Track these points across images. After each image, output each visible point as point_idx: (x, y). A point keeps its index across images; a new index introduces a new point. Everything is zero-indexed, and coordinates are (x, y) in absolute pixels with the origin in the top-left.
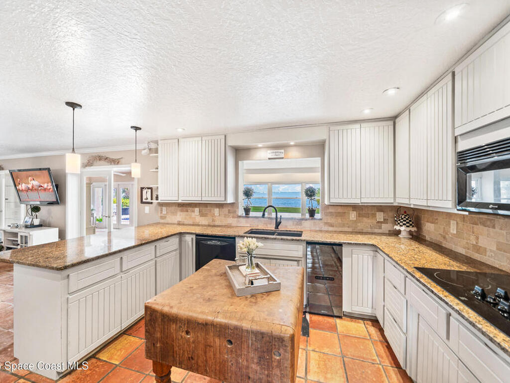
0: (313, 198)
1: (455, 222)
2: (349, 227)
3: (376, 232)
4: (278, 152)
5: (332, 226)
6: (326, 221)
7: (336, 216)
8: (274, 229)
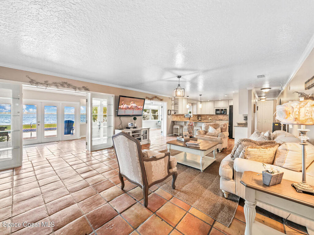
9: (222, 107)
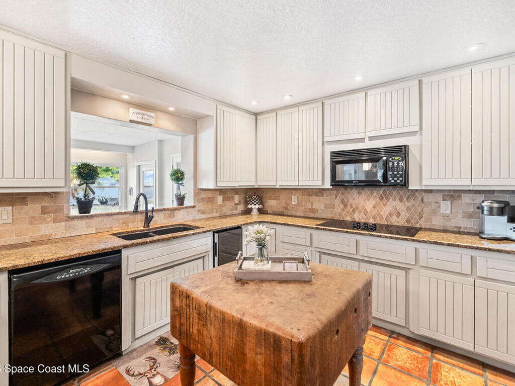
0: (180, 182)
1: (296, 197)
2: (217, 212)
3: (235, 213)
4: (146, 115)
5: (204, 213)
6: (198, 209)
7: (207, 202)
8: (142, 228)
9: (371, 138)
